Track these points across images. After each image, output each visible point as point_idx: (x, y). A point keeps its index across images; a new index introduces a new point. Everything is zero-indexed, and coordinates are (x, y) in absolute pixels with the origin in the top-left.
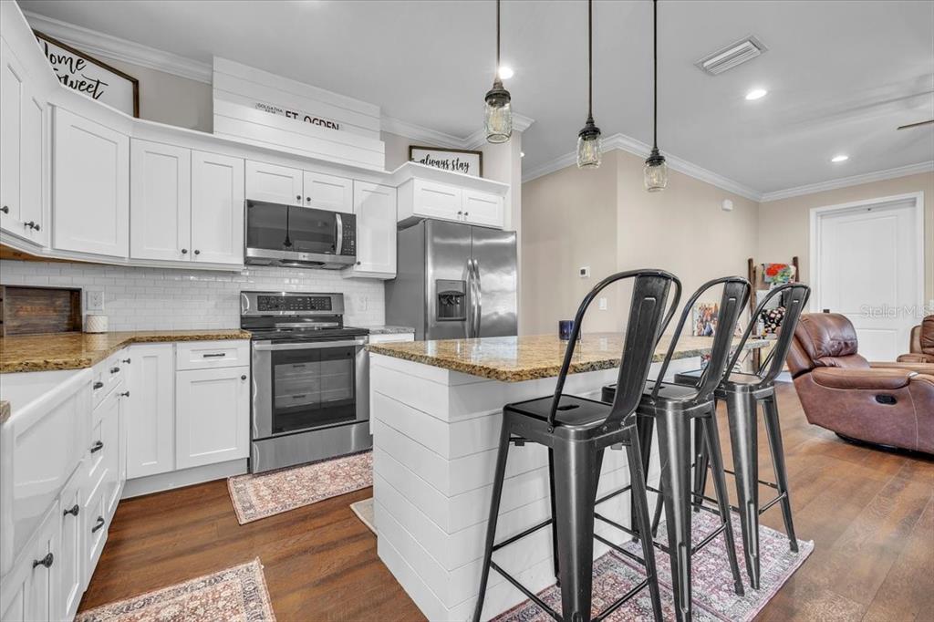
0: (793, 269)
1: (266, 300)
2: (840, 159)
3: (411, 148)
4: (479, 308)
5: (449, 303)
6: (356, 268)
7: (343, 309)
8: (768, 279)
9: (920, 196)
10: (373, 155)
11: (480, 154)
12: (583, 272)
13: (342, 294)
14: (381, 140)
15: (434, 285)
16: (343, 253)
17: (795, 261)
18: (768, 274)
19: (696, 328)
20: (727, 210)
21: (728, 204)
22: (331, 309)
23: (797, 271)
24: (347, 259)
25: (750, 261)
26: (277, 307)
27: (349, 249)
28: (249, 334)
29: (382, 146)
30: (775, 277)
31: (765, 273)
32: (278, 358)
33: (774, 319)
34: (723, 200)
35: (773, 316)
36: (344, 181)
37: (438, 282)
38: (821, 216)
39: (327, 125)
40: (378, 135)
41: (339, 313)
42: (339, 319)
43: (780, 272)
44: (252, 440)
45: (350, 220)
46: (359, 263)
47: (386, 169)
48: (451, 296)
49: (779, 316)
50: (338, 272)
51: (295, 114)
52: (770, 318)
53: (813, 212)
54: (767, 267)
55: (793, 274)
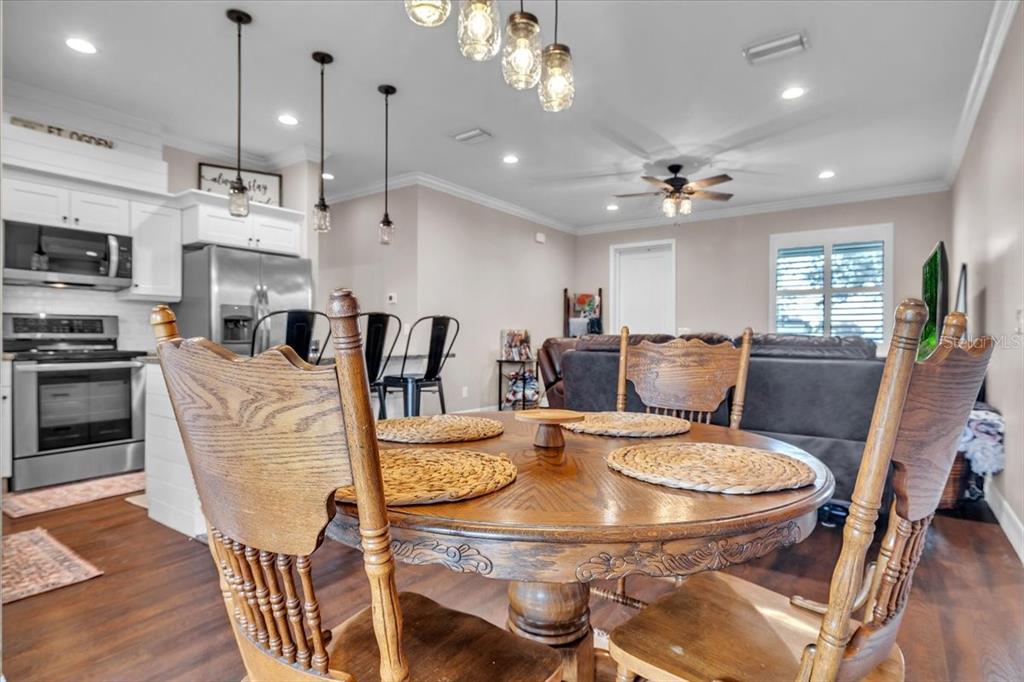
0: (597, 298)
1: (21, 323)
3: (201, 165)
4: (268, 332)
5: (236, 326)
6: (134, 291)
7: (117, 333)
8: (578, 308)
10: (155, 176)
11: (280, 176)
12: (391, 298)
13: (116, 317)
14: (164, 159)
15: (219, 310)
16: (118, 275)
17: (600, 292)
18: (578, 302)
19: (504, 353)
20: (540, 243)
21: (541, 237)
22: (102, 332)
23: (601, 301)
24: (123, 281)
25: (566, 291)
26: (36, 329)
27: (125, 272)
28: (11, 356)
29: (164, 166)
30: (583, 306)
31: (576, 301)
32: (44, 379)
34: (535, 233)
36: (120, 202)
37: (223, 307)
38: (620, 253)
39: (99, 142)
40: (160, 154)
41: (112, 337)
42: (113, 342)
43: (588, 301)
44: (14, 459)
45: (126, 243)
46: (136, 286)
47: (170, 191)
48: (238, 321)
50: (111, 294)
51: (59, 130)
53: (612, 248)
54: (577, 297)
55: (598, 304)
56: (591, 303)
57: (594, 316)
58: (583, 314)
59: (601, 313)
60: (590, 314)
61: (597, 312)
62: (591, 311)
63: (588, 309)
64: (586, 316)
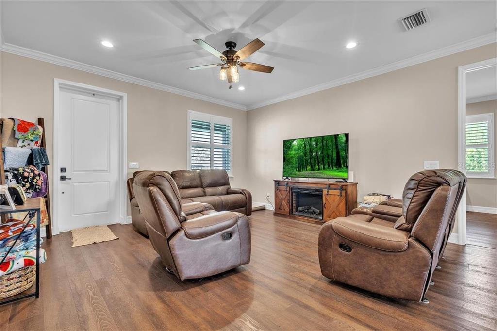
0: (41, 129)
2: (107, 44)
8: (18, 135)
9: (125, 96)
30: (25, 135)
31: (15, 128)
33: (27, 178)
35: (26, 174)
43: (31, 129)
49: (32, 175)
52: (24, 177)
54: (17, 123)
55: (41, 134)
56: (35, 133)
57: (35, 147)
58: (20, 143)
59: (43, 144)
60: (29, 144)
61: (40, 142)
62: (32, 141)
63: (31, 138)
64: (24, 146)
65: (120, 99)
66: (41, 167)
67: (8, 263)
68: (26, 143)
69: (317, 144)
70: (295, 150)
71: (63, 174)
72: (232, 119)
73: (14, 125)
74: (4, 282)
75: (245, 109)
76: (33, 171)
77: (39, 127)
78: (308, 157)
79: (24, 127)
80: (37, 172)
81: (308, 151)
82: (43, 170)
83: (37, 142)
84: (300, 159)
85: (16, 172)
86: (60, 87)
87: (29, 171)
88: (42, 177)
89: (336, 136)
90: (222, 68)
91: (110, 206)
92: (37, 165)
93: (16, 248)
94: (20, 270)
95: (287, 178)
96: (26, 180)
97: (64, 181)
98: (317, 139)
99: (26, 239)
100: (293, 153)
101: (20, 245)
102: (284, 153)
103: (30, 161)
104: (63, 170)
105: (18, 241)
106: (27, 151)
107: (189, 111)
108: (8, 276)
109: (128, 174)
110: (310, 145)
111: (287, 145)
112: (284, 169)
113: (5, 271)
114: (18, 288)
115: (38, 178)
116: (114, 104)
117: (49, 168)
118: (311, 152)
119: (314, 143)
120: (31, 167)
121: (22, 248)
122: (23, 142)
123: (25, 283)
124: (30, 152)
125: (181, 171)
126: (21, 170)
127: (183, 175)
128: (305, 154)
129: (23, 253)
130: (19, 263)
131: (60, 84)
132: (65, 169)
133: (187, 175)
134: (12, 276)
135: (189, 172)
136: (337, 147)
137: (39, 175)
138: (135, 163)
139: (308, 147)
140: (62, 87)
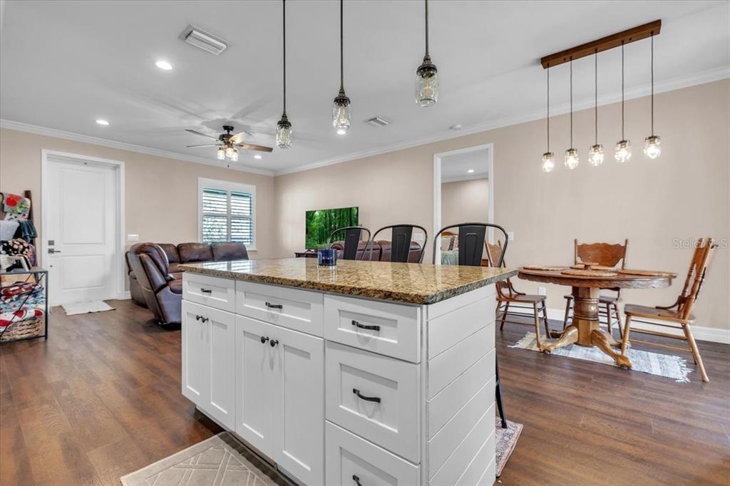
0: (28, 202)
2: (103, 122)
8: (7, 208)
9: (123, 165)
17: (28, 194)
18: (8, 204)
23: (31, 204)
30: (14, 208)
31: (4, 202)
33: (17, 250)
35: (16, 247)
43: (19, 203)
49: (21, 247)
52: (14, 250)
54: (6, 197)
55: (29, 207)
56: (23, 206)
57: (23, 219)
58: (8, 216)
59: (30, 217)
60: (16, 217)
61: (27, 215)
62: (19, 213)
63: (19, 211)
64: (12, 218)
65: (116, 167)
66: (29, 239)
67: (22, 311)
68: (13, 216)
69: (335, 216)
70: (317, 222)
71: (51, 247)
72: (255, 186)
73: (3, 198)
74: (18, 327)
75: (272, 174)
76: (21, 244)
77: (27, 200)
78: (328, 229)
79: (12, 201)
80: (26, 245)
81: (328, 223)
82: (32, 242)
83: (24, 215)
84: (321, 230)
85: (5, 244)
86: (48, 157)
87: (18, 243)
88: (30, 250)
89: (351, 209)
90: (220, 149)
91: (105, 280)
92: (25, 238)
93: (28, 301)
94: (31, 319)
95: (309, 250)
96: (16, 252)
97: (53, 255)
98: (335, 211)
99: (35, 295)
100: (314, 224)
101: (31, 299)
102: (307, 225)
103: (19, 233)
104: (51, 243)
105: (30, 296)
106: (14, 225)
107: (199, 178)
108: (21, 323)
109: (126, 247)
110: (330, 216)
111: (310, 216)
112: (306, 242)
113: (20, 317)
114: (29, 333)
115: (27, 250)
116: (109, 173)
117: (37, 240)
118: (331, 224)
119: (333, 214)
120: (20, 240)
121: (32, 302)
122: (11, 215)
123: (34, 330)
124: (18, 224)
125: (189, 244)
126: (11, 243)
127: (191, 247)
128: (326, 227)
129: (34, 305)
130: (30, 313)
131: (48, 155)
132: (53, 241)
133: (195, 247)
134: (24, 323)
135: (199, 244)
136: (351, 219)
137: (28, 248)
138: (135, 235)
139: (328, 218)
140: (50, 157)
